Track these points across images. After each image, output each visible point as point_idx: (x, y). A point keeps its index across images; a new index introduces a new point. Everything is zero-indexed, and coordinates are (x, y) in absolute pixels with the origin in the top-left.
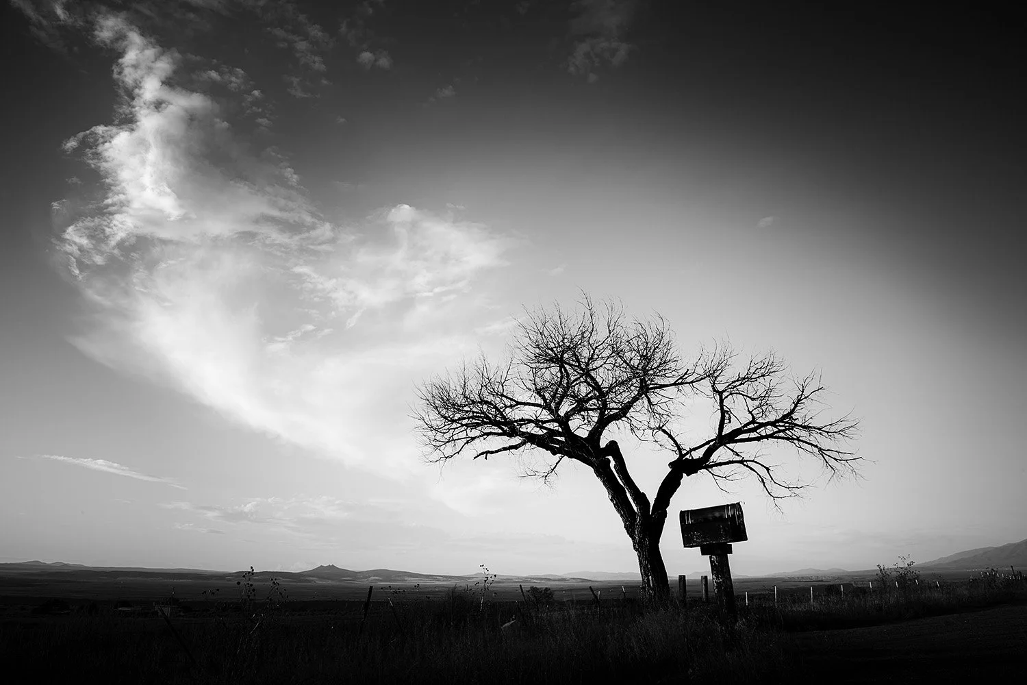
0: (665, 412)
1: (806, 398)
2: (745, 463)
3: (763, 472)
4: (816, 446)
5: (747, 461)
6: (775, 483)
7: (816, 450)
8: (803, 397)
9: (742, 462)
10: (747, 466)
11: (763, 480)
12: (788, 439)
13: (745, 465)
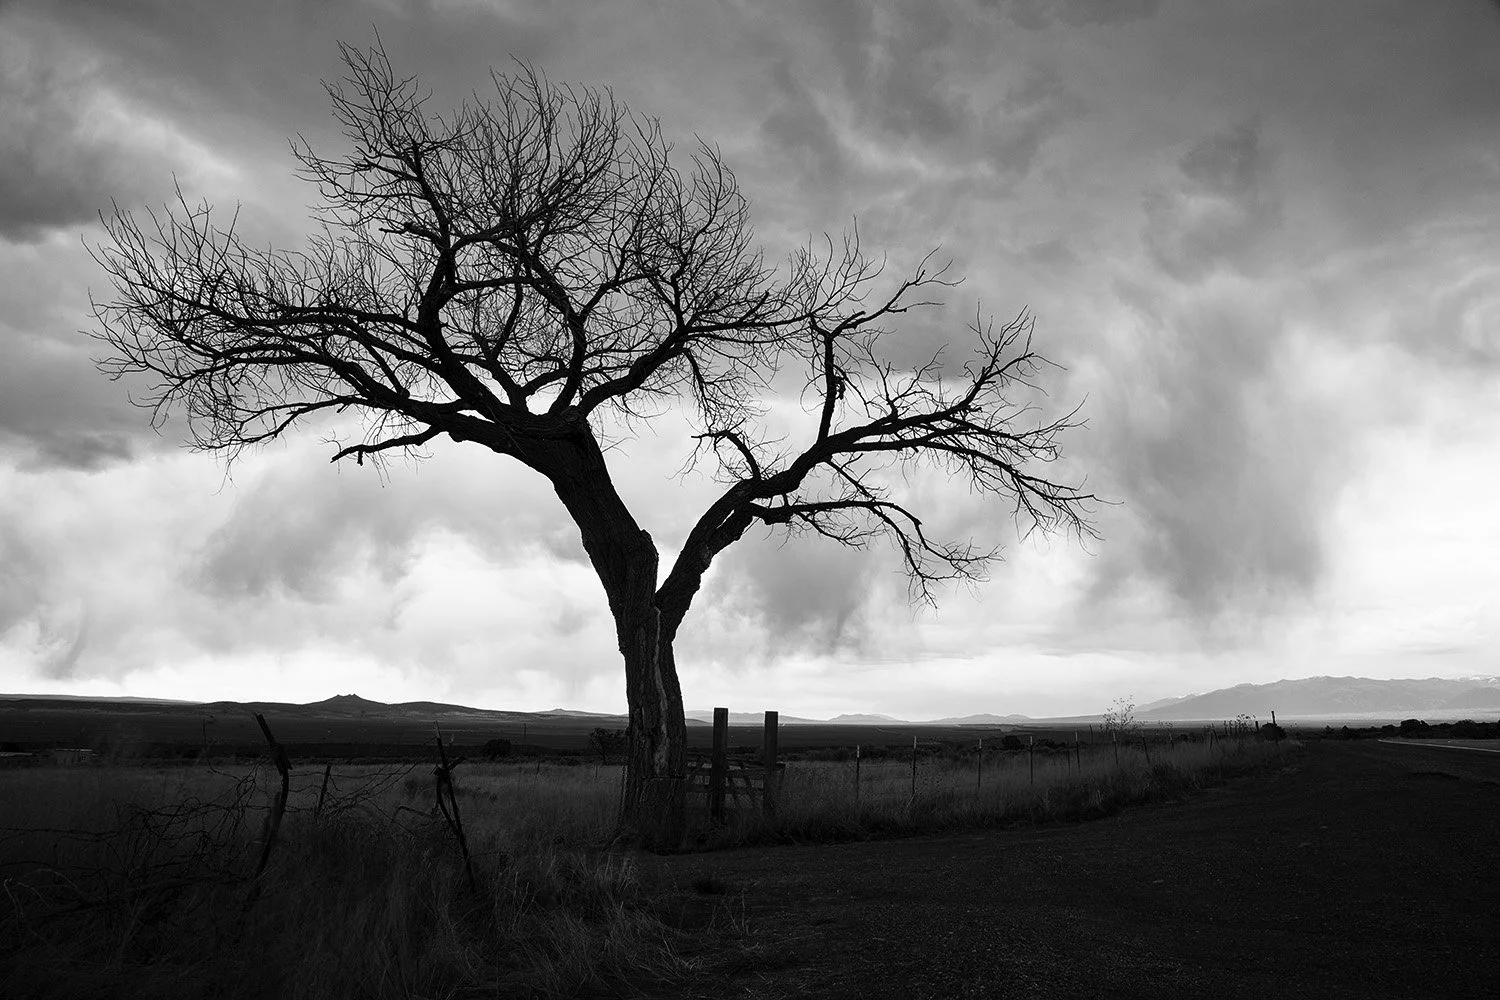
0: (728, 402)
1: (999, 372)
2: (877, 508)
3: (907, 526)
4: (1008, 468)
5: (879, 504)
6: (927, 548)
7: (1007, 476)
8: (994, 370)
9: (871, 505)
10: (880, 514)
11: (906, 542)
12: (955, 450)
13: (875, 512)
